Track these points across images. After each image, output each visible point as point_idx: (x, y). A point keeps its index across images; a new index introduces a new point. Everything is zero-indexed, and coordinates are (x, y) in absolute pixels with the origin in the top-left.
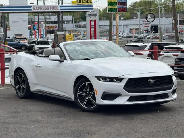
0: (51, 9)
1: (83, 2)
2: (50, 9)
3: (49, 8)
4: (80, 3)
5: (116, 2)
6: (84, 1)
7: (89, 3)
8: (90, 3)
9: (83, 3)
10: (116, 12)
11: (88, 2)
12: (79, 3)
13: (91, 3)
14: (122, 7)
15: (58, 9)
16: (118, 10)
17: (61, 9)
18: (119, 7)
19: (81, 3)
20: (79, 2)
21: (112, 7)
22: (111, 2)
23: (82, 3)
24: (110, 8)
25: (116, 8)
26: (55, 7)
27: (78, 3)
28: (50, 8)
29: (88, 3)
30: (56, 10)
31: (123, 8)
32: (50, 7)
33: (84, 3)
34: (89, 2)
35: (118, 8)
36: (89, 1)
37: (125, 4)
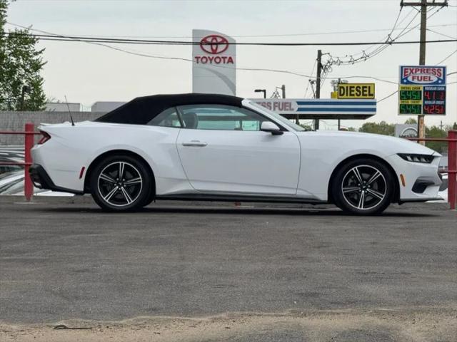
0: (277, 108)
1: (352, 93)
2: (274, 109)
3: (272, 105)
4: (345, 96)
5: (421, 92)
6: (356, 92)
7: (368, 97)
8: (370, 95)
9: (353, 95)
10: (420, 113)
11: (365, 93)
12: (343, 95)
13: (372, 95)
14: (434, 103)
15: (293, 110)
16: (424, 110)
17: (299, 110)
18: (426, 102)
19: (349, 97)
20: (342, 93)
21: (410, 102)
22: (409, 92)
23: (351, 95)
24: (406, 105)
25: (421, 105)
26: (285, 103)
27: (341, 95)
28: (275, 107)
29: (363, 95)
30: (287, 110)
31: (435, 105)
32: (275, 103)
33: (356, 96)
34: (367, 93)
35: (424, 105)
36: (366, 91)
37: (442, 96)
